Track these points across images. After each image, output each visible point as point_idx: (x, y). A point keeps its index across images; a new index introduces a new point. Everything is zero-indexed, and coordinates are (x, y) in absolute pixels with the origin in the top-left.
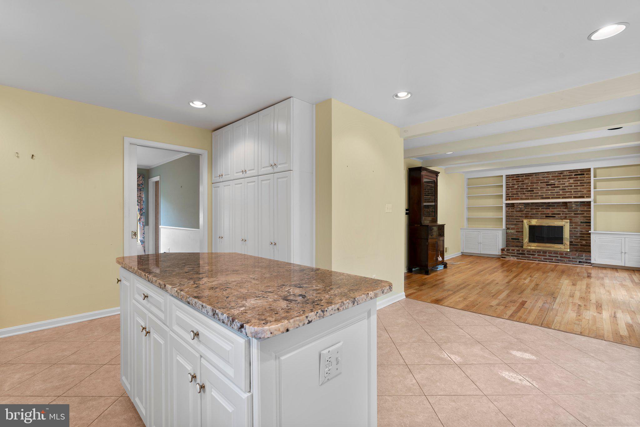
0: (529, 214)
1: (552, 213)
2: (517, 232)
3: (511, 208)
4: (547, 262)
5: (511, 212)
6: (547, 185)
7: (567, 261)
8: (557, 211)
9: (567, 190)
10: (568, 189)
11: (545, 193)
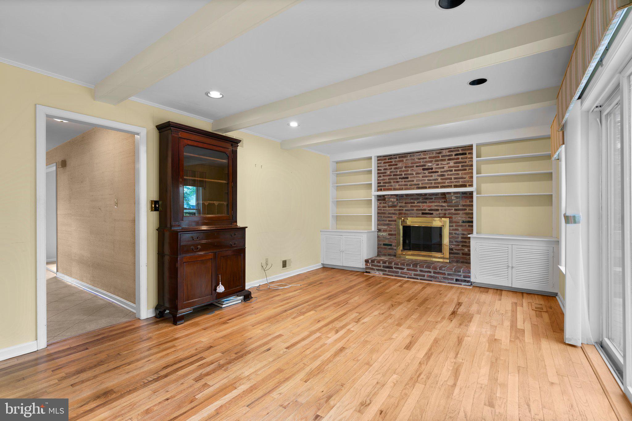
0: (402, 210)
1: (429, 208)
2: (389, 234)
3: (382, 202)
4: (417, 279)
5: (384, 207)
6: (424, 169)
7: (442, 278)
8: (436, 206)
9: (446, 177)
10: (448, 175)
11: (422, 180)
